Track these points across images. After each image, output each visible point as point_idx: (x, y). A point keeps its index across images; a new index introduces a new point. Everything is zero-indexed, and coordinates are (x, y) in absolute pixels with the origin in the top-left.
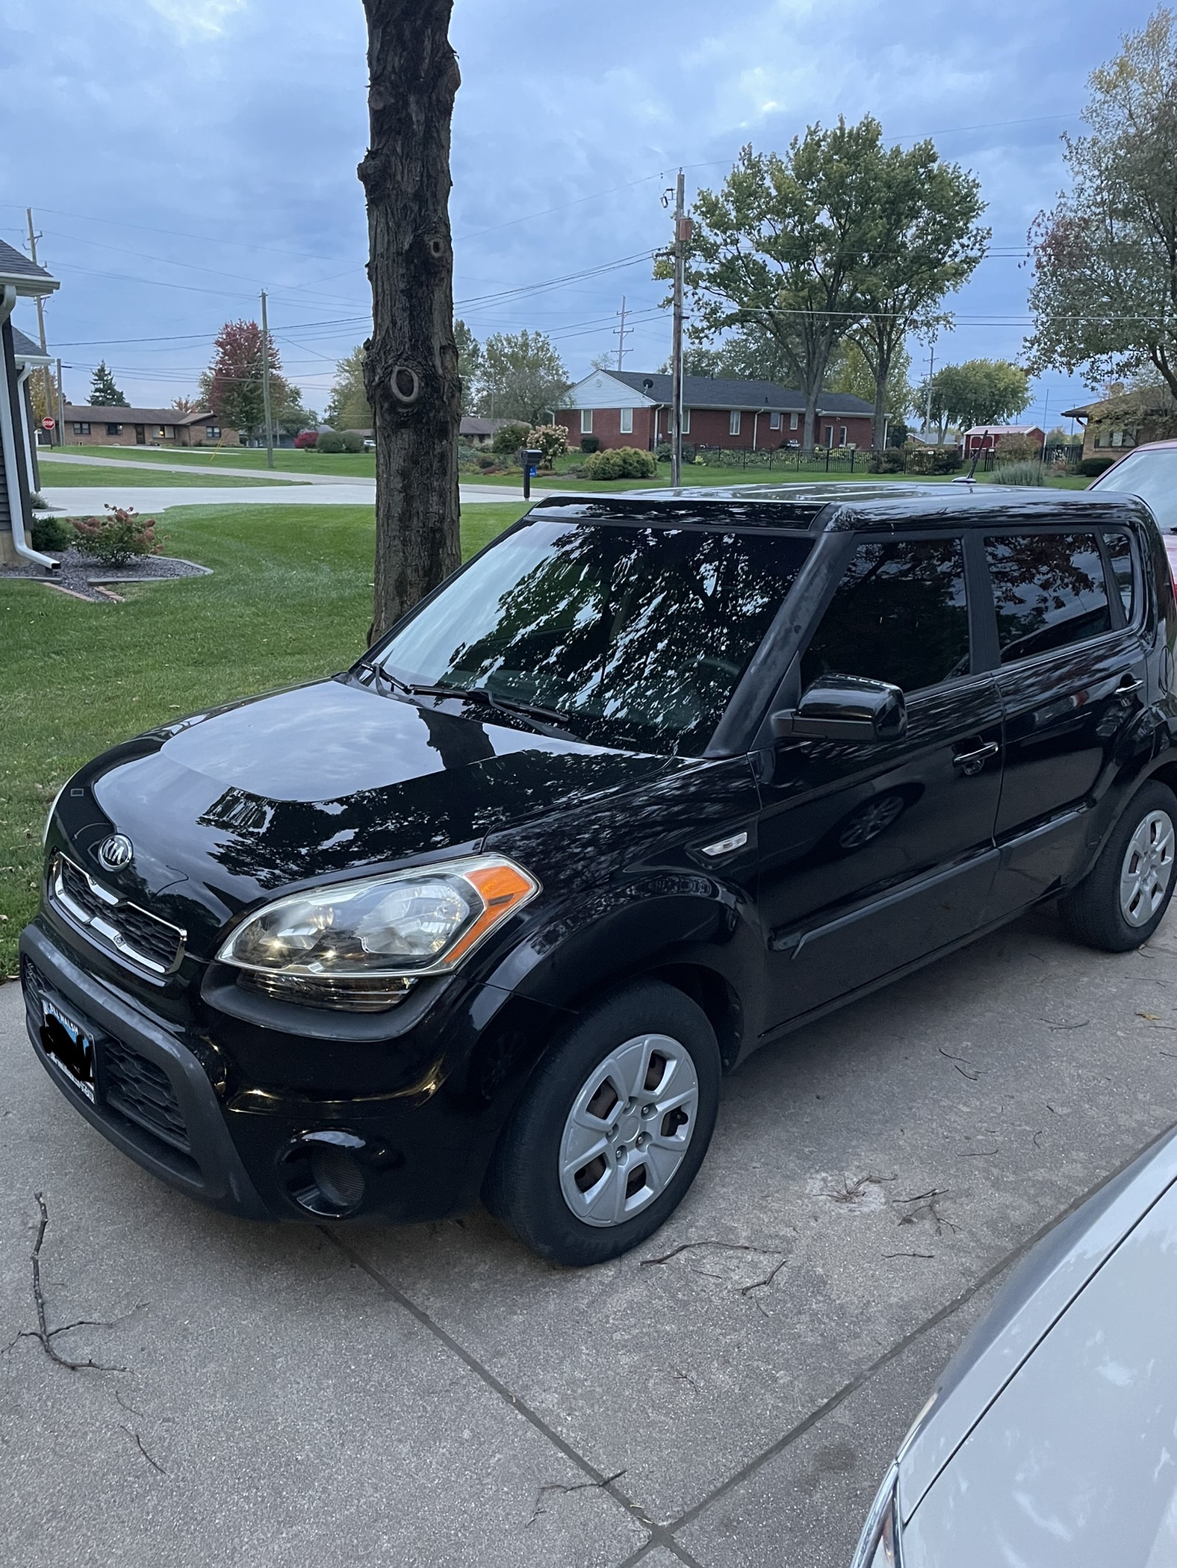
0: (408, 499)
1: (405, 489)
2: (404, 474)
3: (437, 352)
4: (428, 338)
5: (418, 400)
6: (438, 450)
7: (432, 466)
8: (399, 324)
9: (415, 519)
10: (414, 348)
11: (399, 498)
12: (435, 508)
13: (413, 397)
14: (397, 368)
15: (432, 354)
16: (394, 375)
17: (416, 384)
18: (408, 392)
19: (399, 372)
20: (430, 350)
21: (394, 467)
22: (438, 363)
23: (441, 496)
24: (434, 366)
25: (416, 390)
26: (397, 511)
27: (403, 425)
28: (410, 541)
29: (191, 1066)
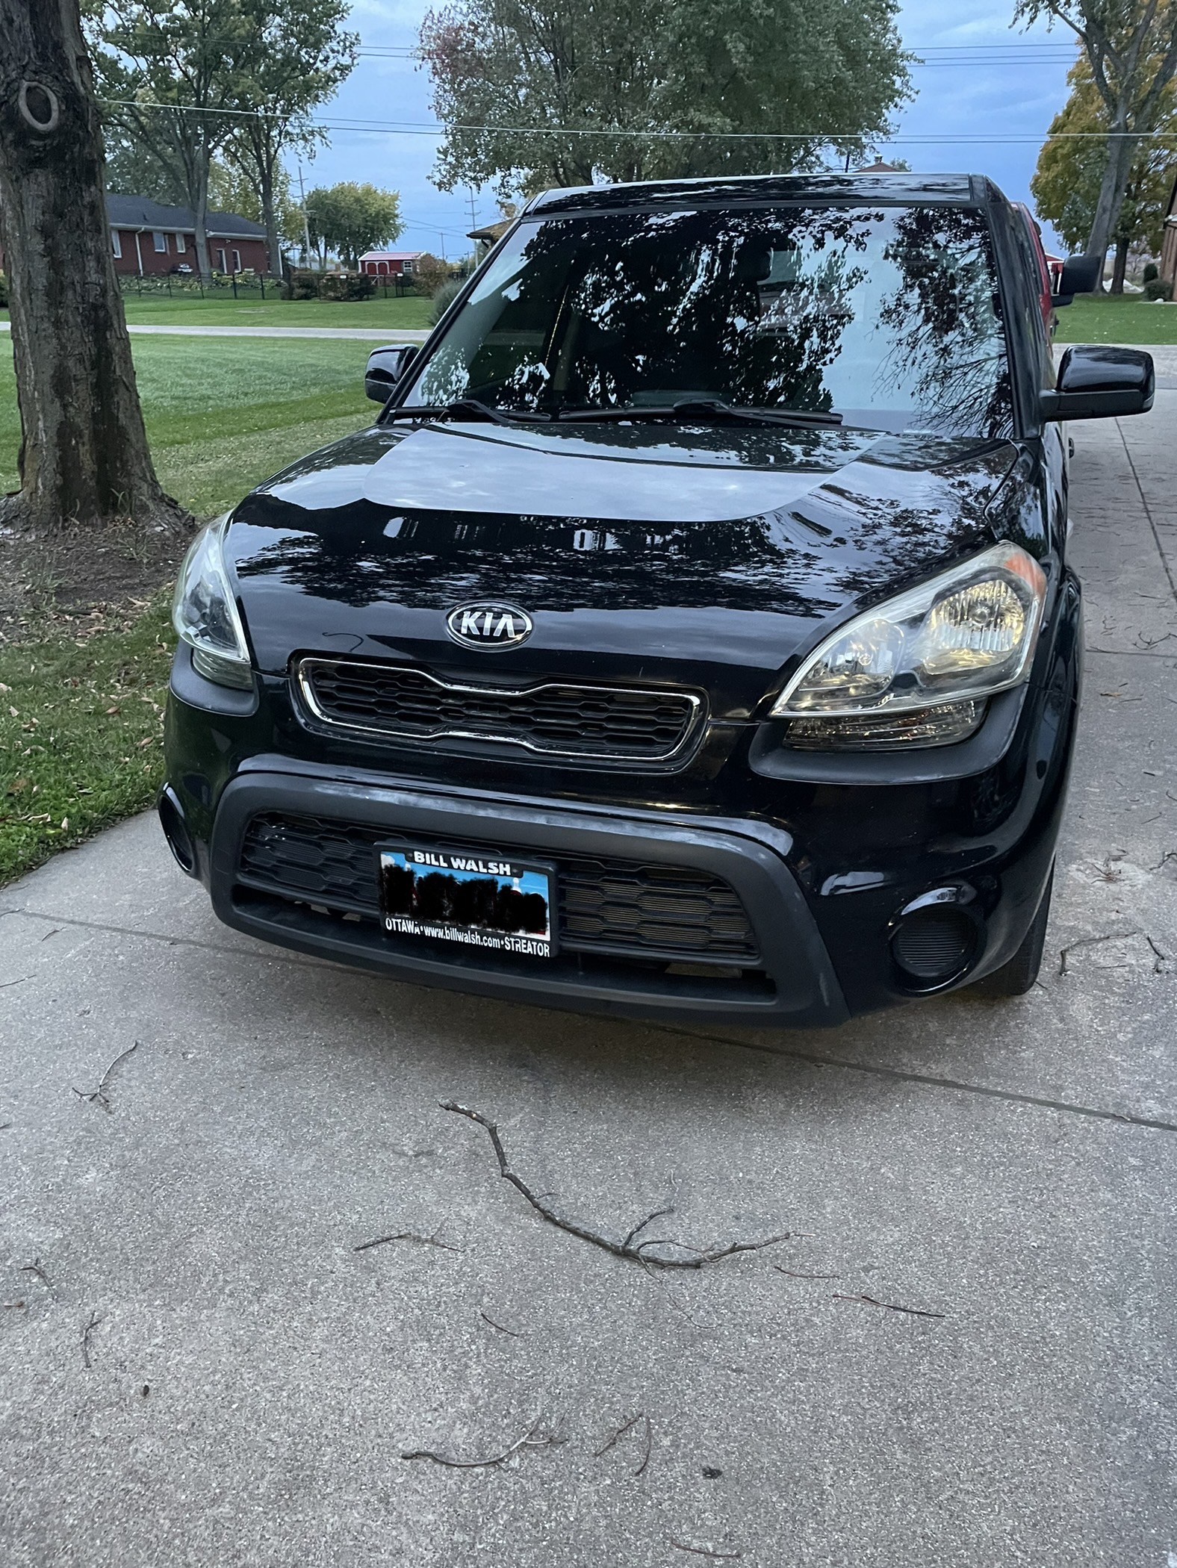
0: (56, 266)
1: (49, 251)
2: (45, 232)
3: (73, 66)
4: (58, 46)
5: (59, 129)
6: (87, 199)
7: (82, 219)
8: (16, 24)
9: (70, 294)
10: (42, 57)
11: (41, 264)
12: (93, 277)
13: (51, 125)
14: (25, 84)
15: (68, 67)
16: (23, 93)
17: (55, 106)
18: (45, 118)
19: (29, 90)
20: (63, 60)
21: (30, 222)
22: (77, 79)
23: (98, 261)
24: (73, 83)
25: (55, 115)
26: (41, 282)
27: (37, 163)
28: (67, 322)
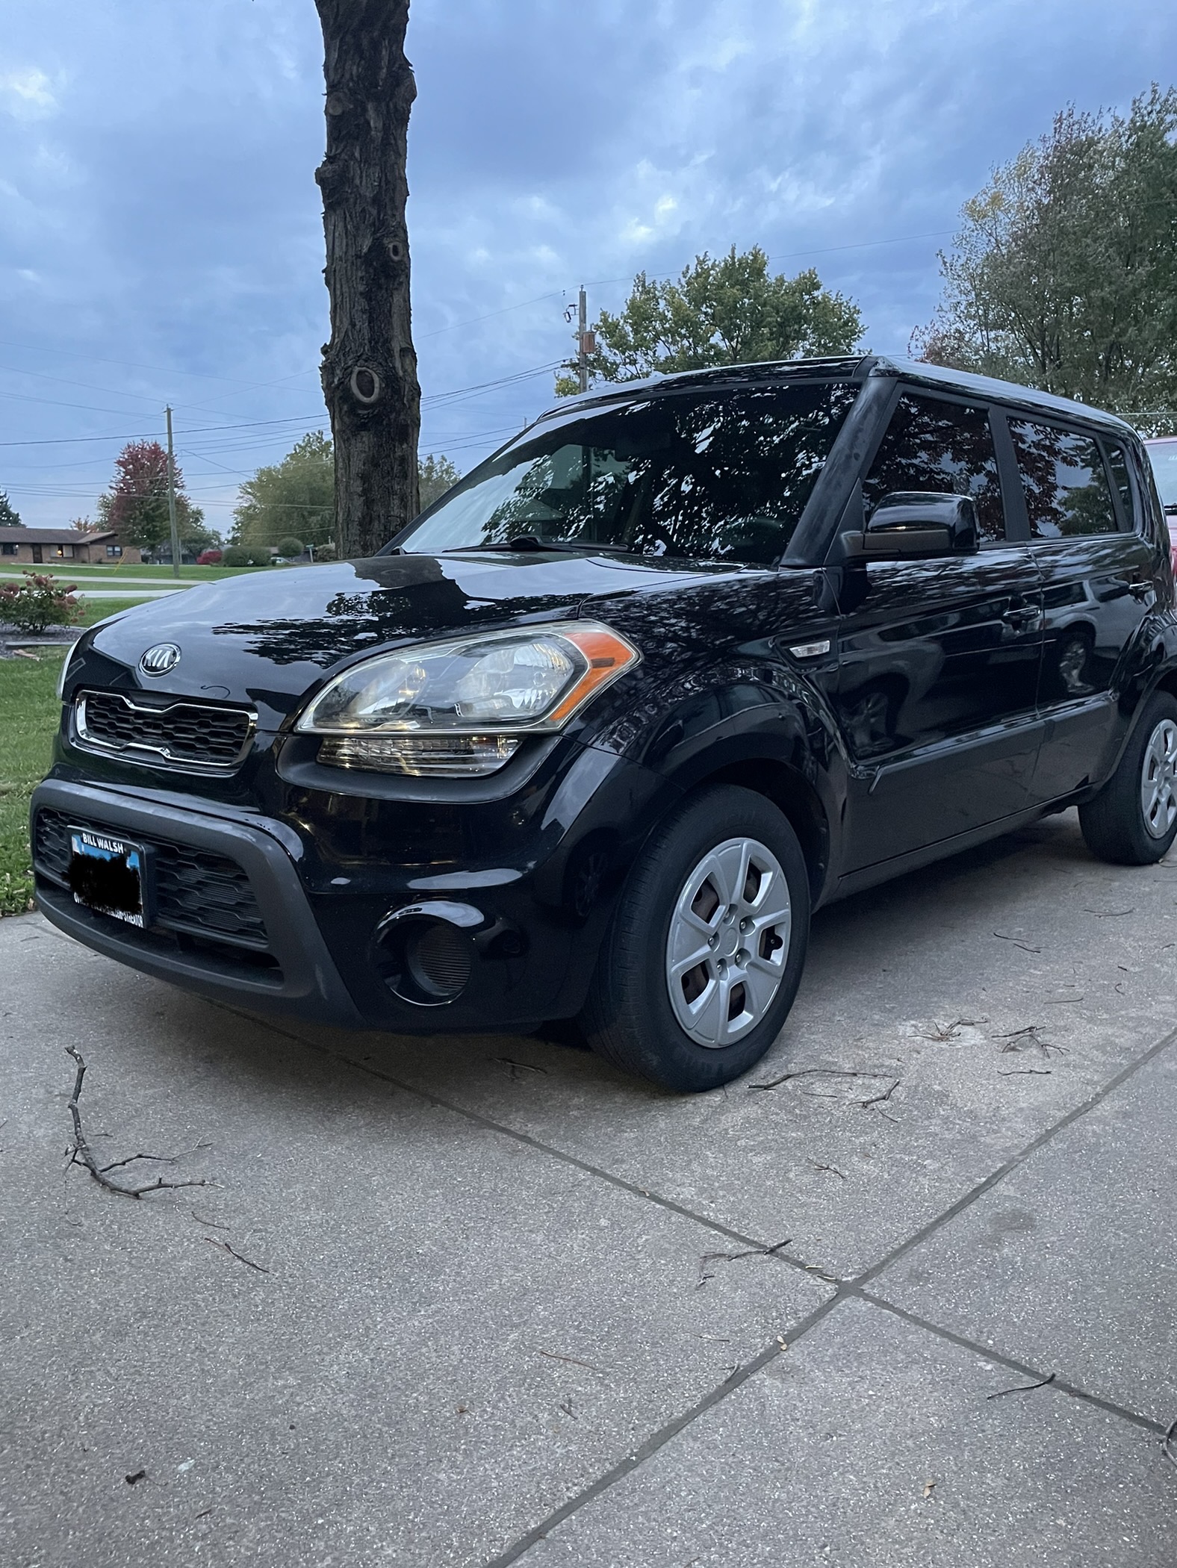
0: (369, 503)
1: (365, 492)
2: (364, 478)
3: (397, 355)
4: (388, 341)
5: (380, 401)
6: (399, 453)
7: (392, 469)
8: (358, 327)
9: (376, 523)
10: (373, 349)
11: (359, 502)
12: (396, 511)
13: (373, 398)
14: (357, 369)
15: (392, 356)
16: (354, 376)
17: (377, 385)
18: (369, 393)
19: (360, 373)
20: (390, 352)
21: (354, 470)
22: (398, 365)
23: (402, 500)
24: (394, 368)
25: (376, 391)
26: (357, 515)
27: (363, 427)
28: (371, 545)
29: (270, 848)
